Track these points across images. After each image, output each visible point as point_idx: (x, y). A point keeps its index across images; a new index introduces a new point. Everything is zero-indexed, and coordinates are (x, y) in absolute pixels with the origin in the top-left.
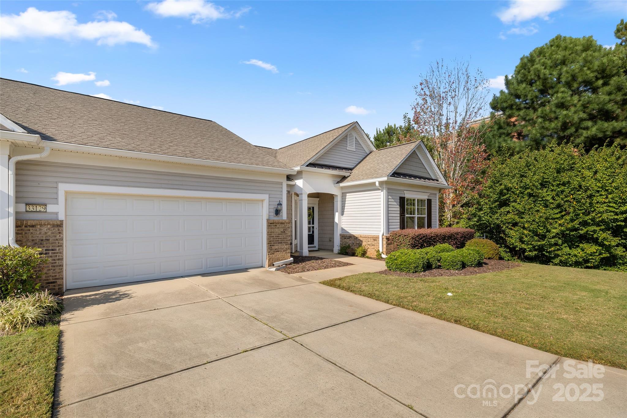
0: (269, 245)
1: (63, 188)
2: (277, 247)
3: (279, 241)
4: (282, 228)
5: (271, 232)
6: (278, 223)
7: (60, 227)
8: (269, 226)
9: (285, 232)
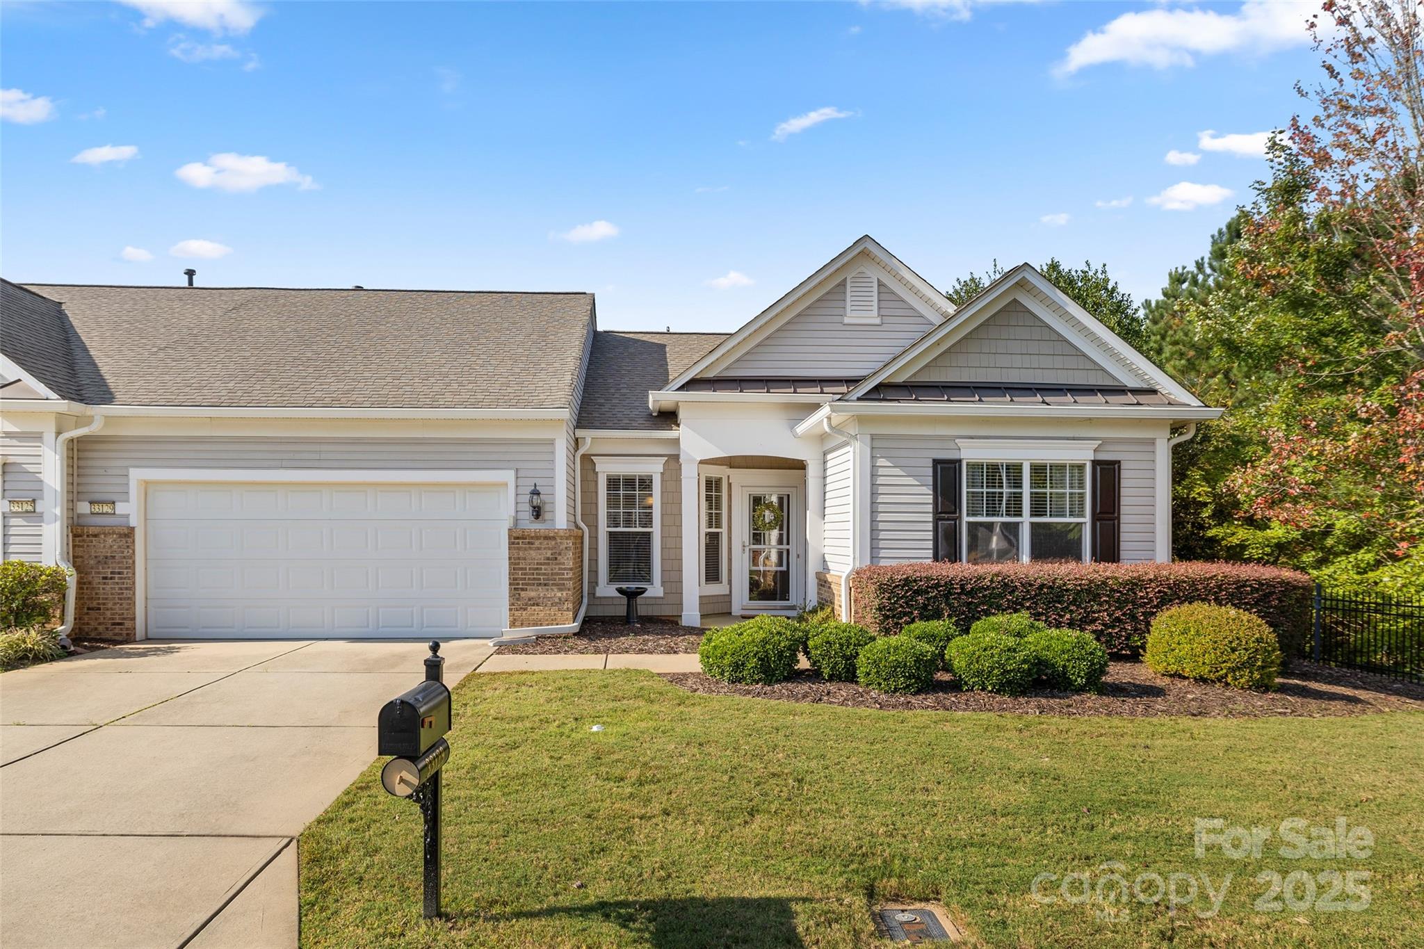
0: (513, 587)
1: (137, 475)
2: (533, 594)
3: (540, 579)
4: (549, 549)
5: (519, 559)
6: (538, 538)
7: (129, 537)
8: (513, 543)
9: (556, 559)
